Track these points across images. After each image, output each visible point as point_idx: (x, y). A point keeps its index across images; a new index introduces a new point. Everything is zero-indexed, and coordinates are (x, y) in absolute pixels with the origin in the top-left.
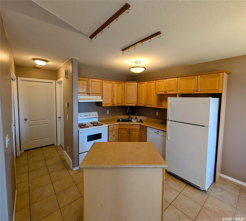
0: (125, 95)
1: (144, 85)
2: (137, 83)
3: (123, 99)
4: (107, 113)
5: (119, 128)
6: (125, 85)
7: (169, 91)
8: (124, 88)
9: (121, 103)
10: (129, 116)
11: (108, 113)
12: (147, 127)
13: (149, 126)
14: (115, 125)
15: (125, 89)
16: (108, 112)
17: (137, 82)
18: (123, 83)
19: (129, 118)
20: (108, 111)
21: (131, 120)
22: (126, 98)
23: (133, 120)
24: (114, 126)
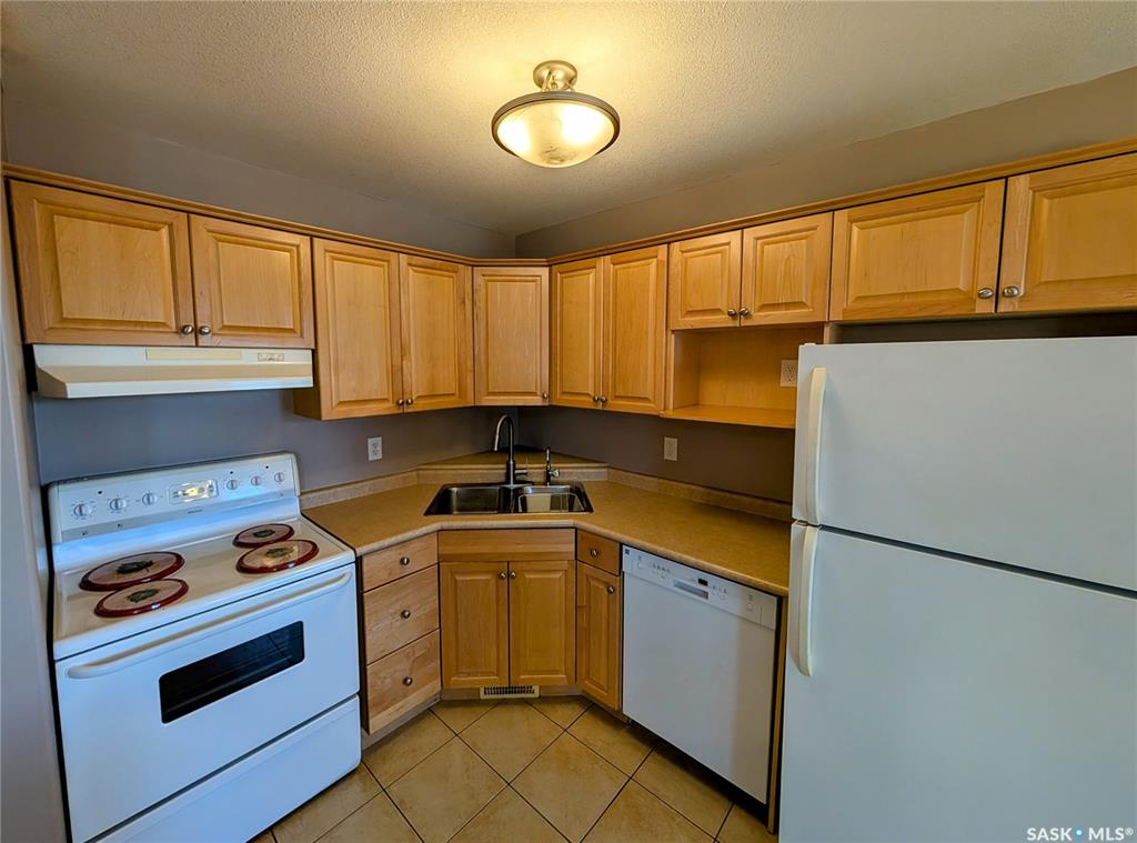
0: (481, 346)
1: (591, 282)
2: (547, 269)
3: (470, 364)
4: (370, 458)
5: (442, 559)
6: (479, 280)
7: (764, 307)
8: (469, 301)
9: (453, 388)
10: (508, 465)
11: (380, 456)
12: (621, 544)
13: (637, 542)
14: (417, 545)
15: (481, 304)
16: (379, 448)
17: (550, 266)
18: (465, 271)
19: (508, 483)
20: (375, 445)
21: (518, 492)
22: (483, 357)
23: (529, 489)
24: (406, 553)
